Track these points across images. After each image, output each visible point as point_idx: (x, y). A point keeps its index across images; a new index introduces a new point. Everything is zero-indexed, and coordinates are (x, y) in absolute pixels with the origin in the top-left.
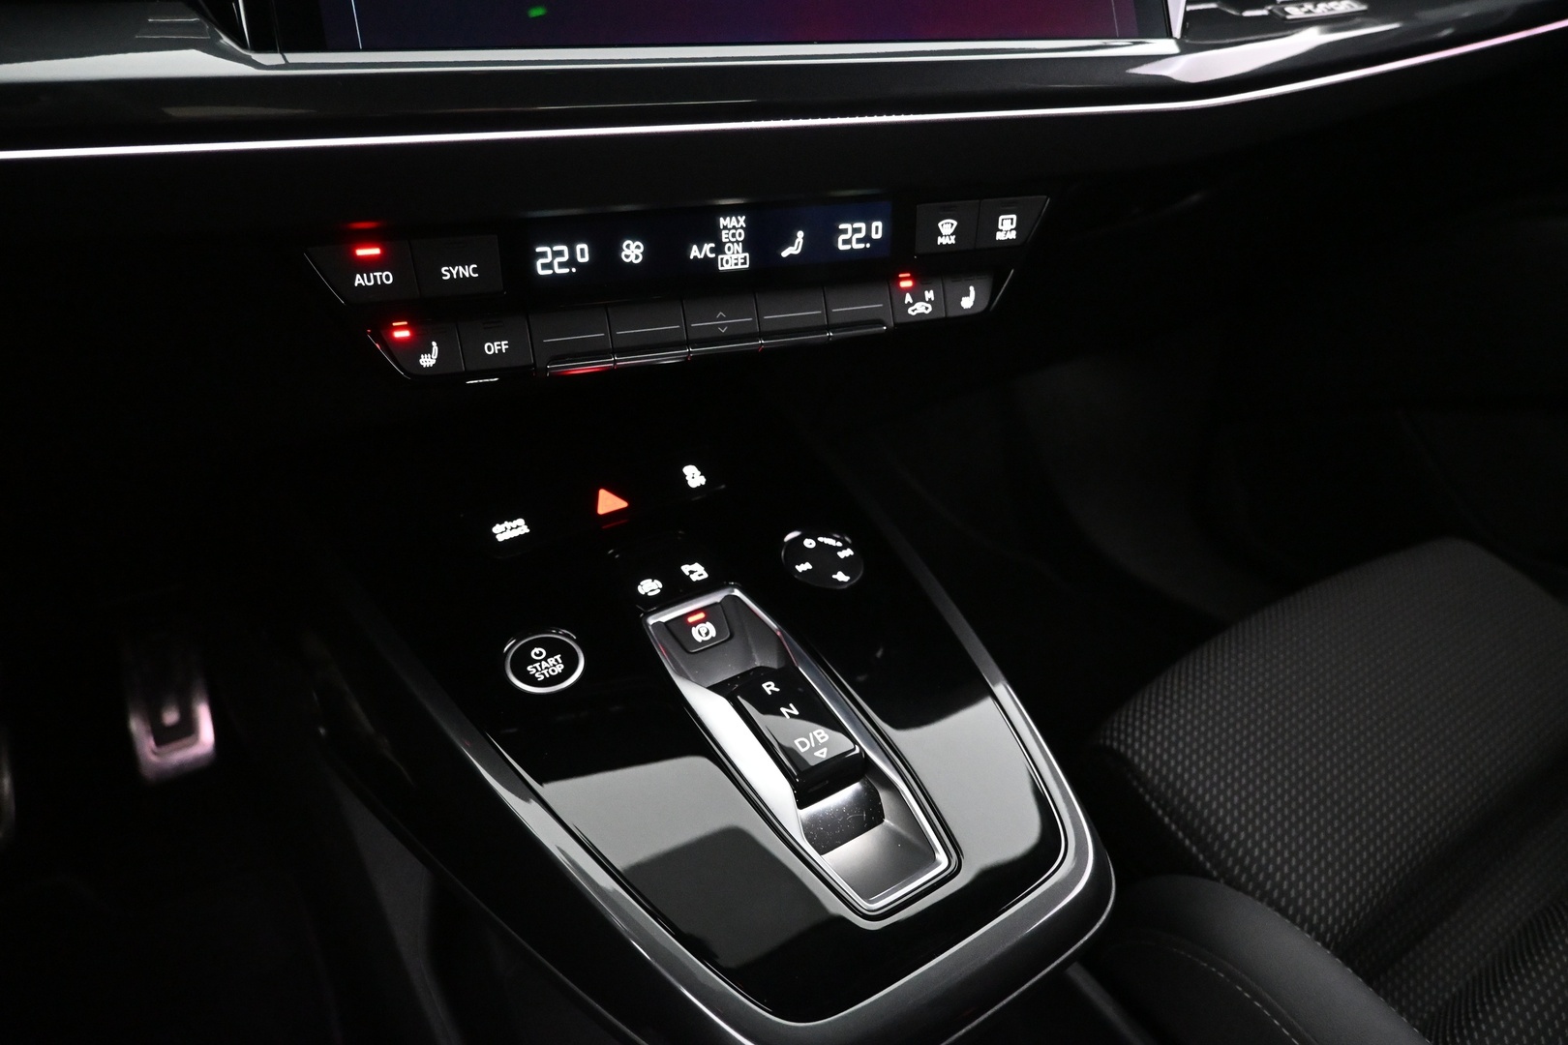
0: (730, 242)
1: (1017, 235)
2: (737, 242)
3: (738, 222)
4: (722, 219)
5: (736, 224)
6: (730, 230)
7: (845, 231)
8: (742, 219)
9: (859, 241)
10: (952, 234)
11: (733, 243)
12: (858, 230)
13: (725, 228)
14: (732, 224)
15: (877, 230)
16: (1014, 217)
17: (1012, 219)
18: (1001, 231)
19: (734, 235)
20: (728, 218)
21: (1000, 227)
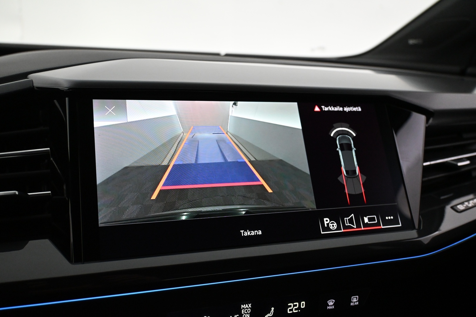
0: (245, 314)
1: (358, 303)
2: (248, 313)
3: (248, 306)
4: (242, 306)
5: (247, 307)
6: (245, 309)
7: (290, 306)
8: (250, 305)
9: (296, 309)
10: (333, 305)
11: (246, 314)
12: (296, 305)
13: (243, 308)
14: (246, 307)
15: (303, 305)
16: (358, 296)
17: (357, 298)
18: (353, 302)
19: (246, 311)
20: (245, 305)
21: (352, 301)
